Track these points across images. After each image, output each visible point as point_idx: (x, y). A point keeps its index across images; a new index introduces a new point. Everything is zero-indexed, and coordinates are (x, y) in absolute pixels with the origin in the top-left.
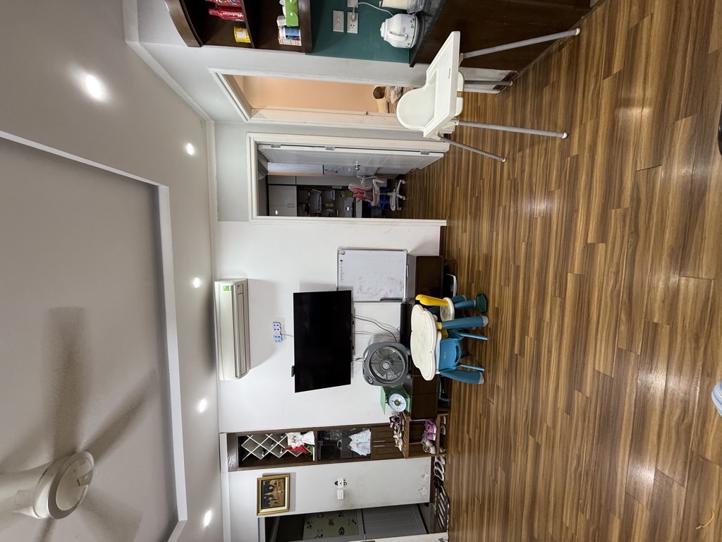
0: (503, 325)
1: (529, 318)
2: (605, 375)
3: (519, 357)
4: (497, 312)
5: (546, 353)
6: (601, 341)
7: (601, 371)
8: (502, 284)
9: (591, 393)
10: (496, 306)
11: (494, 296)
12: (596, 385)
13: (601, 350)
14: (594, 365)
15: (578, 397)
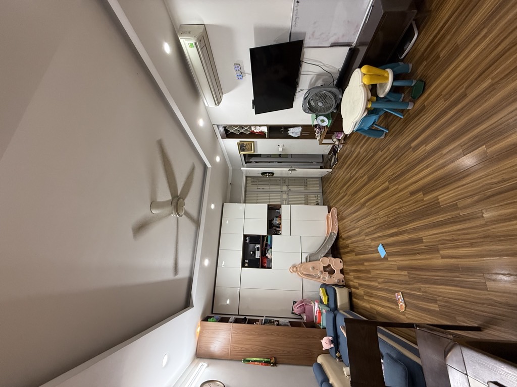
0: (418, 122)
1: (436, 138)
2: (439, 203)
3: (411, 149)
4: (423, 109)
5: (426, 165)
6: (454, 192)
7: (440, 200)
8: (444, 93)
9: (427, 201)
10: (425, 104)
11: (430, 95)
12: (432, 201)
13: (449, 195)
14: (440, 195)
15: (420, 195)
